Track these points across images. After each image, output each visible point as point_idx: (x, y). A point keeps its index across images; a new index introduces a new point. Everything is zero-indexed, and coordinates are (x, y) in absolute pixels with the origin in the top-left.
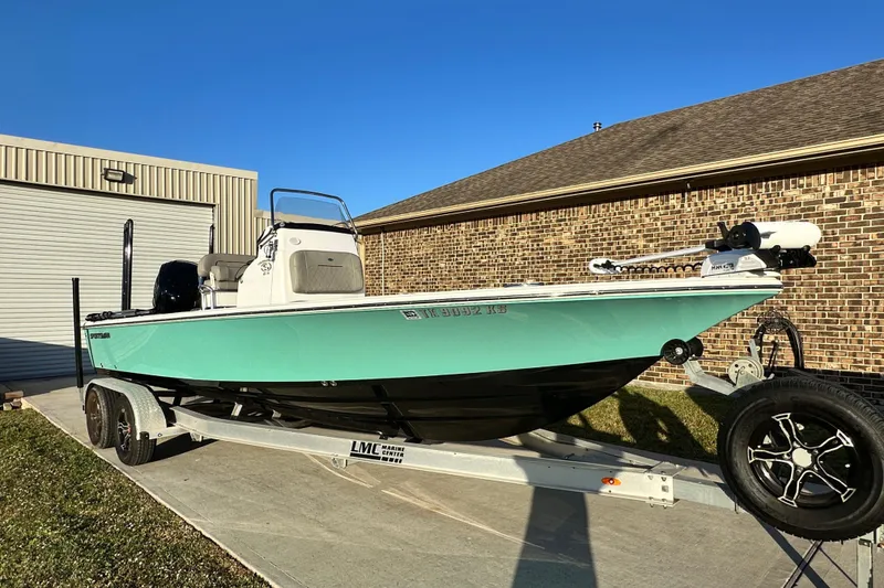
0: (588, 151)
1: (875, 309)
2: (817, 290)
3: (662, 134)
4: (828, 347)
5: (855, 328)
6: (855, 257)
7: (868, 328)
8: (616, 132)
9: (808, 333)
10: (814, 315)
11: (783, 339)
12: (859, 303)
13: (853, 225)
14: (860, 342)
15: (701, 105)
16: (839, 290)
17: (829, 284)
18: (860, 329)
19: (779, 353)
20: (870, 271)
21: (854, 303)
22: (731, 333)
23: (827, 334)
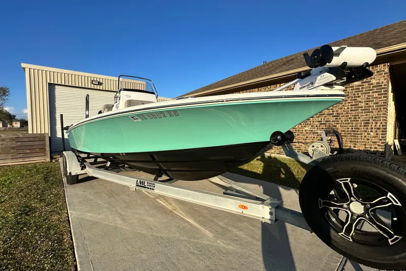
1: (376, 126)
2: (350, 118)
3: (288, 62)
4: (354, 142)
5: (366, 134)
6: (367, 104)
7: (372, 134)
8: (271, 63)
9: (345, 136)
10: (348, 129)
11: (334, 138)
12: (368, 123)
13: (367, 90)
14: (368, 139)
16: (359, 118)
17: (355, 116)
18: (368, 134)
19: (332, 144)
20: (374, 109)
21: (366, 123)
22: (313, 136)
23: (353, 136)
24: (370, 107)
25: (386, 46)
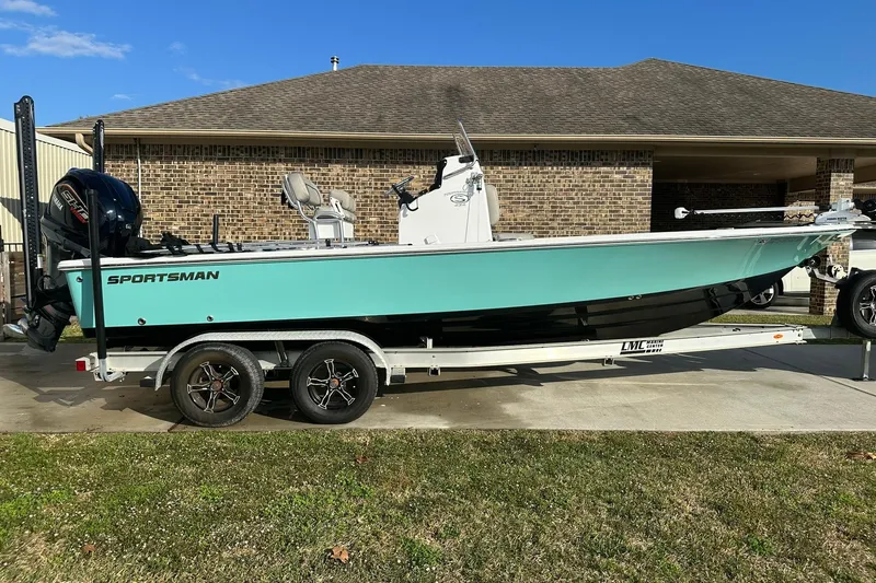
24: (632, 216)
25: (799, 135)
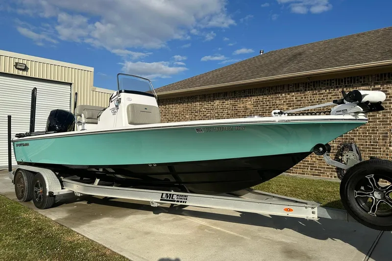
0: (259, 63)
2: (368, 131)
3: (295, 56)
5: (385, 148)
8: (271, 55)
9: (364, 151)
10: (366, 142)
12: (387, 137)
14: (387, 155)
15: (312, 44)
16: (377, 131)
17: (373, 128)
18: (387, 148)
21: (384, 136)
23: (372, 151)
